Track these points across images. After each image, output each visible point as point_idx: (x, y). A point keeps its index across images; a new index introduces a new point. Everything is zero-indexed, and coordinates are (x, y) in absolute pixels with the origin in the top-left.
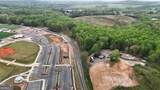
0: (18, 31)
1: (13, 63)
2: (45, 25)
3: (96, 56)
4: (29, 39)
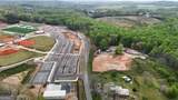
0: (40, 28)
2: (64, 24)
3: (104, 50)
4: (48, 35)
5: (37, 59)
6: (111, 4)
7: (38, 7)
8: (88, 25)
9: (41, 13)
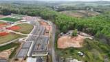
2: (39, 15)
3: (65, 33)
4: (29, 23)
5: (21, 39)
6: (69, 3)
7: (23, 4)
8: (55, 16)
9: (25, 8)
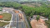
1: (3, 21)
